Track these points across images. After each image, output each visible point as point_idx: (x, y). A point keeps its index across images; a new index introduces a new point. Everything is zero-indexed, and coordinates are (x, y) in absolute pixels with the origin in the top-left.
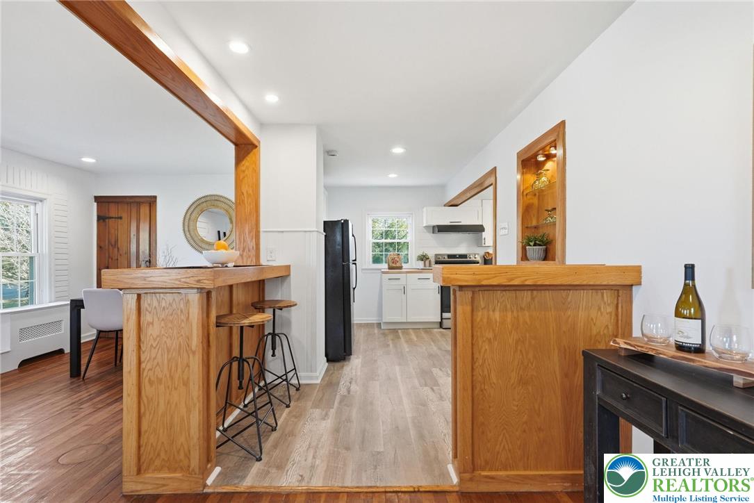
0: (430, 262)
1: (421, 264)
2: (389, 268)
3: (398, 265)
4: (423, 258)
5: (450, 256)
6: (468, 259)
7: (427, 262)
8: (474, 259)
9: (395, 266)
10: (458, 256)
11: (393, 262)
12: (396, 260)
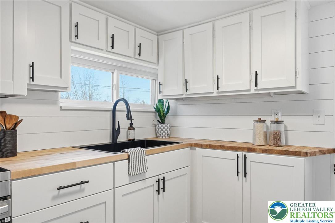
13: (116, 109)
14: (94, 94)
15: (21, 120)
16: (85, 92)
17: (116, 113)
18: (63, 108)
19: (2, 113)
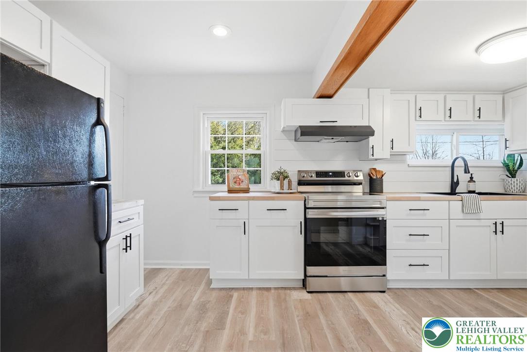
0: (290, 182)
1: (276, 186)
2: (230, 191)
3: (243, 186)
4: (281, 176)
5: (319, 174)
6: (347, 178)
7: (286, 182)
8: (356, 178)
9: (237, 188)
10: (331, 174)
11: (235, 182)
12: (240, 179)
13: (455, 165)
14: (438, 152)
15: (385, 173)
16: (426, 150)
17: (455, 168)
18: (410, 165)
19: (374, 169)
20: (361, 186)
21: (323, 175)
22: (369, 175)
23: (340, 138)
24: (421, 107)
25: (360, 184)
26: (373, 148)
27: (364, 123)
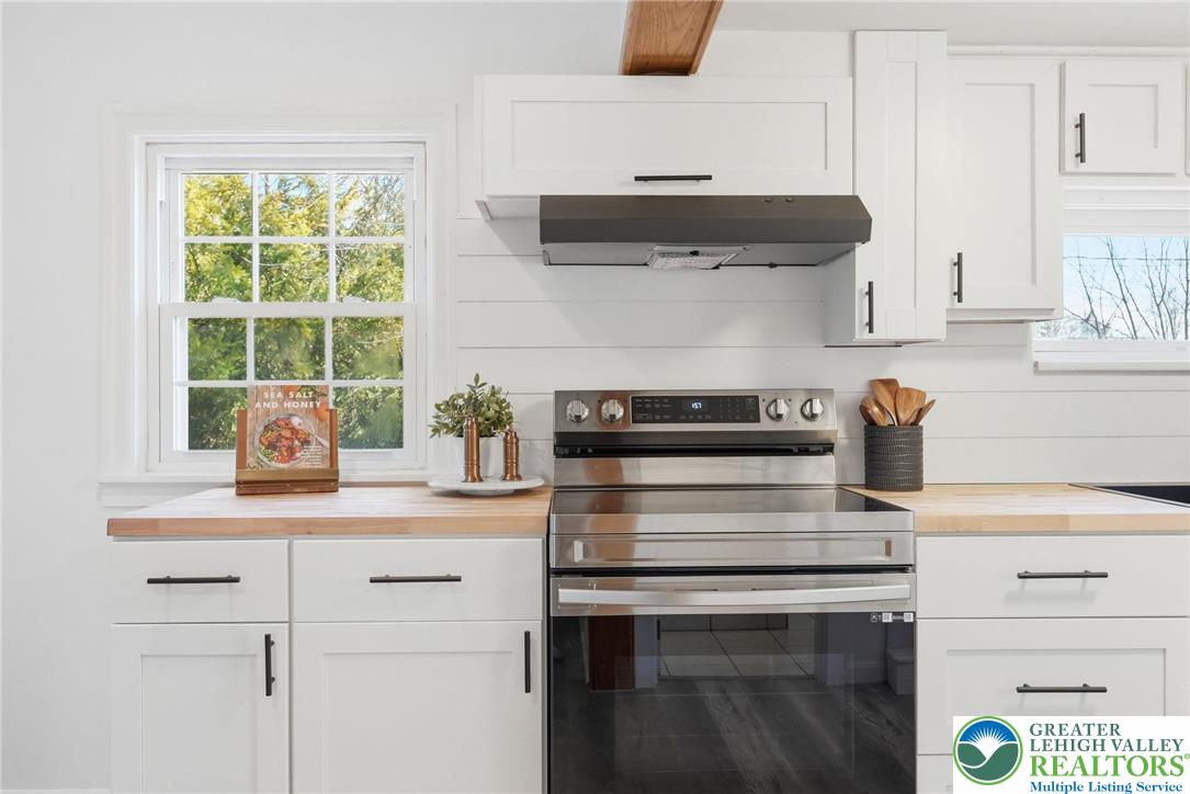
1: (443, 459)
2: (246, 487)
3: (309, 460)
4: (475, 417)
6: (766, 425)
7: (494, 446)
8: (804, 425)
9: (280, 471)
10: (695, 405)
11: (272, 446)
12: (293, 430)
15: (931, 403)
19: (890, 384)
20: (829, 459)
21: (662, 411)
22: (864, 410)
23: (730, 252)
24: (1082, 116)
25: (827, 448)
26: (870, 293)
27: (832, 184)
